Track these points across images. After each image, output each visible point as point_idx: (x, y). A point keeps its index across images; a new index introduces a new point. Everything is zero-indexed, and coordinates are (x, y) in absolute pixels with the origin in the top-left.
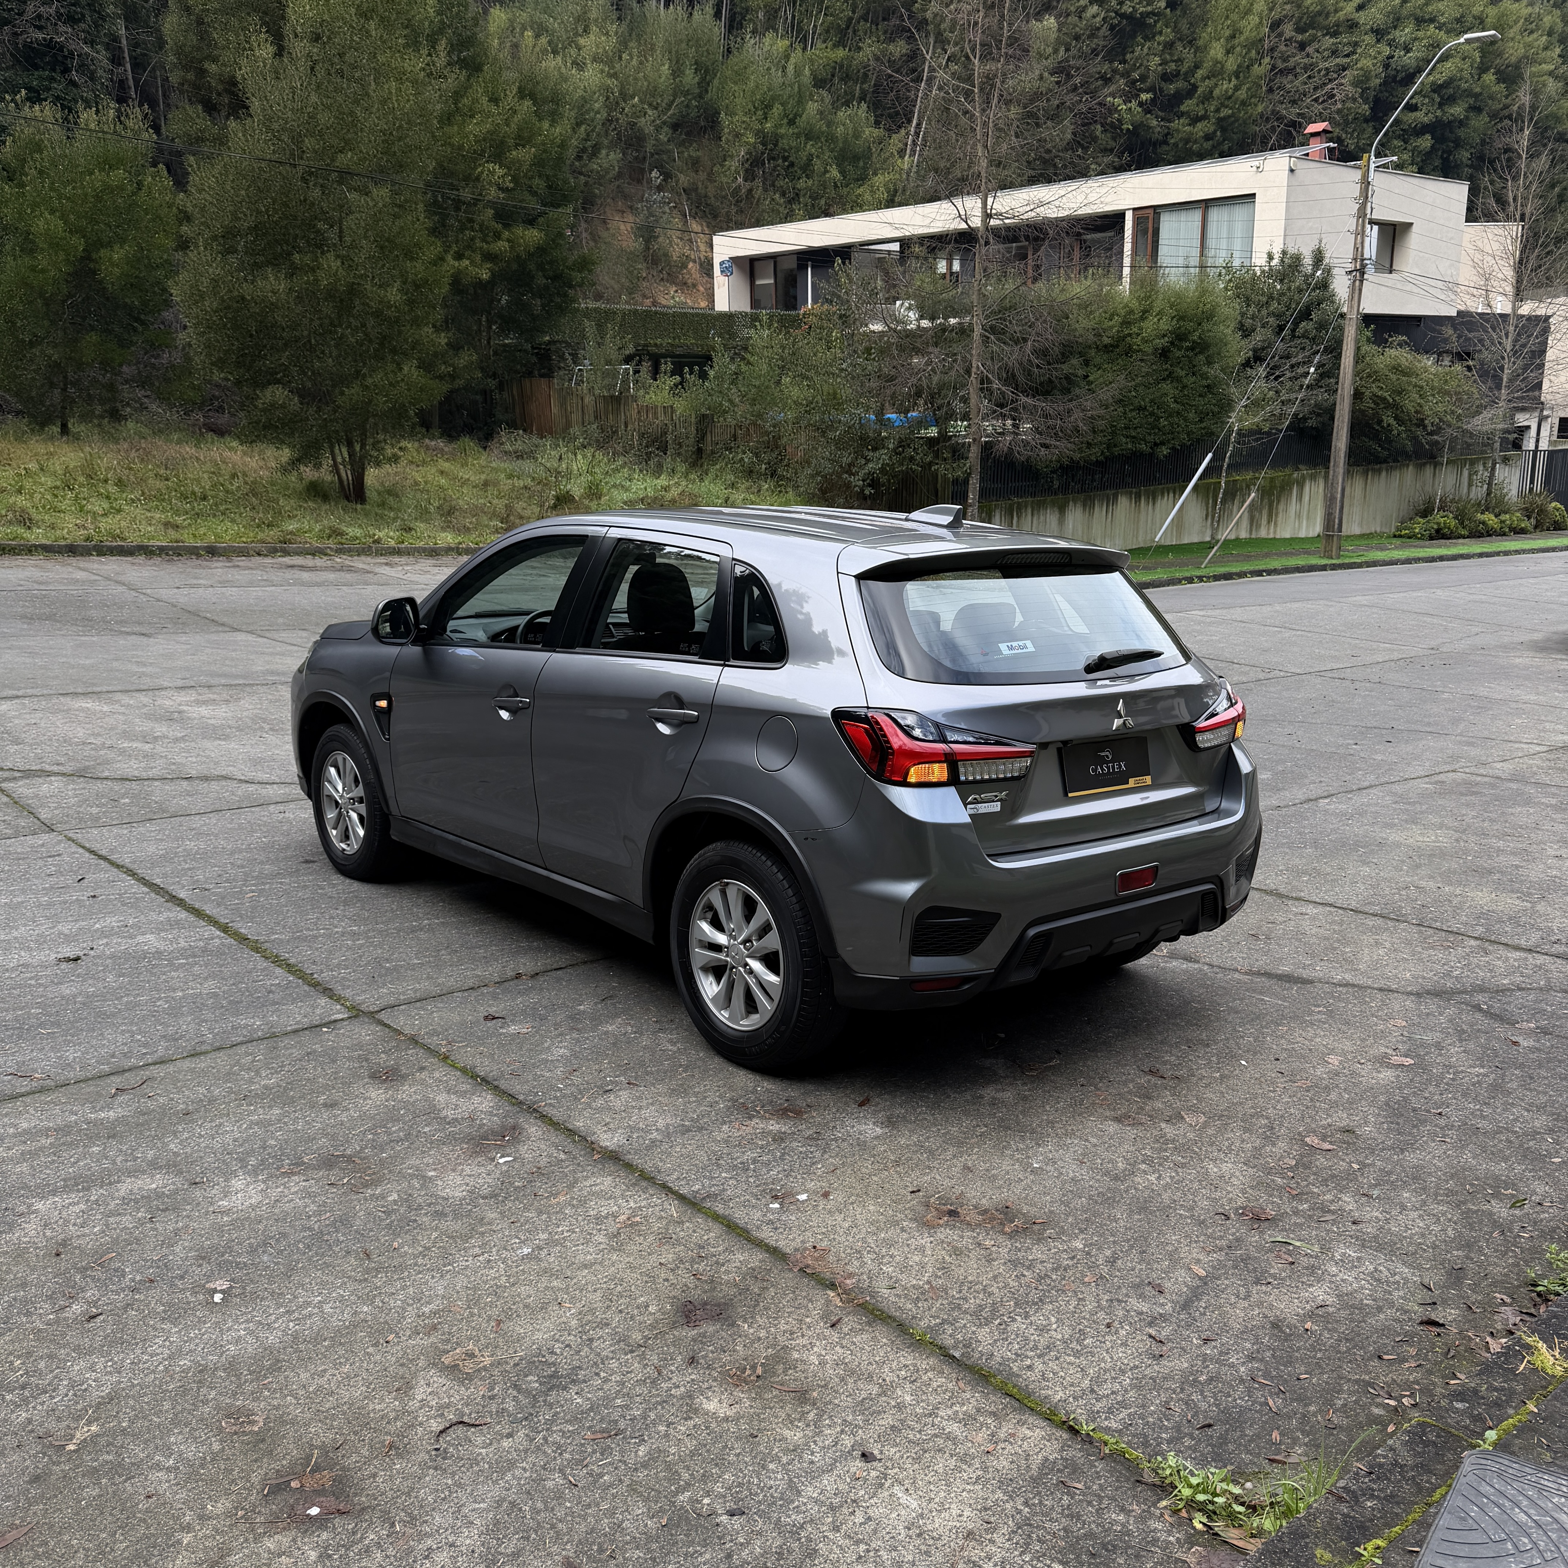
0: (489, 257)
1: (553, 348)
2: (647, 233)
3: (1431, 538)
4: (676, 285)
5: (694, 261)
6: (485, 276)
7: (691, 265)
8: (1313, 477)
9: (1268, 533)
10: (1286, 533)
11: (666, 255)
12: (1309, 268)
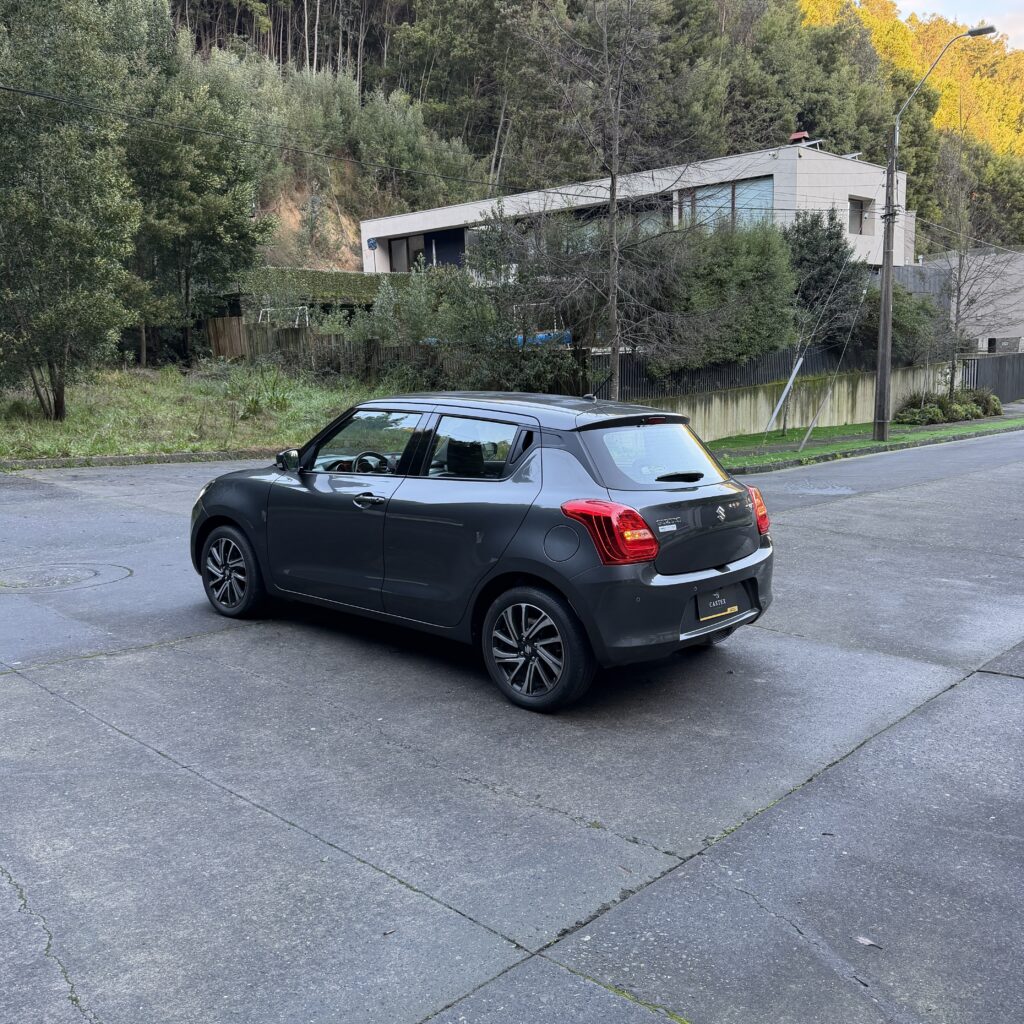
0: (184, 218)
1: (242, 299)
2: (310, 224)
3: (927, 424)
4: (334, 260)
5: (346, 246)
6: (182, 230)
7: (343, 247)
8: (840, 380)
10: (825, 423)
11: (325, 239)
12: (826, 224)
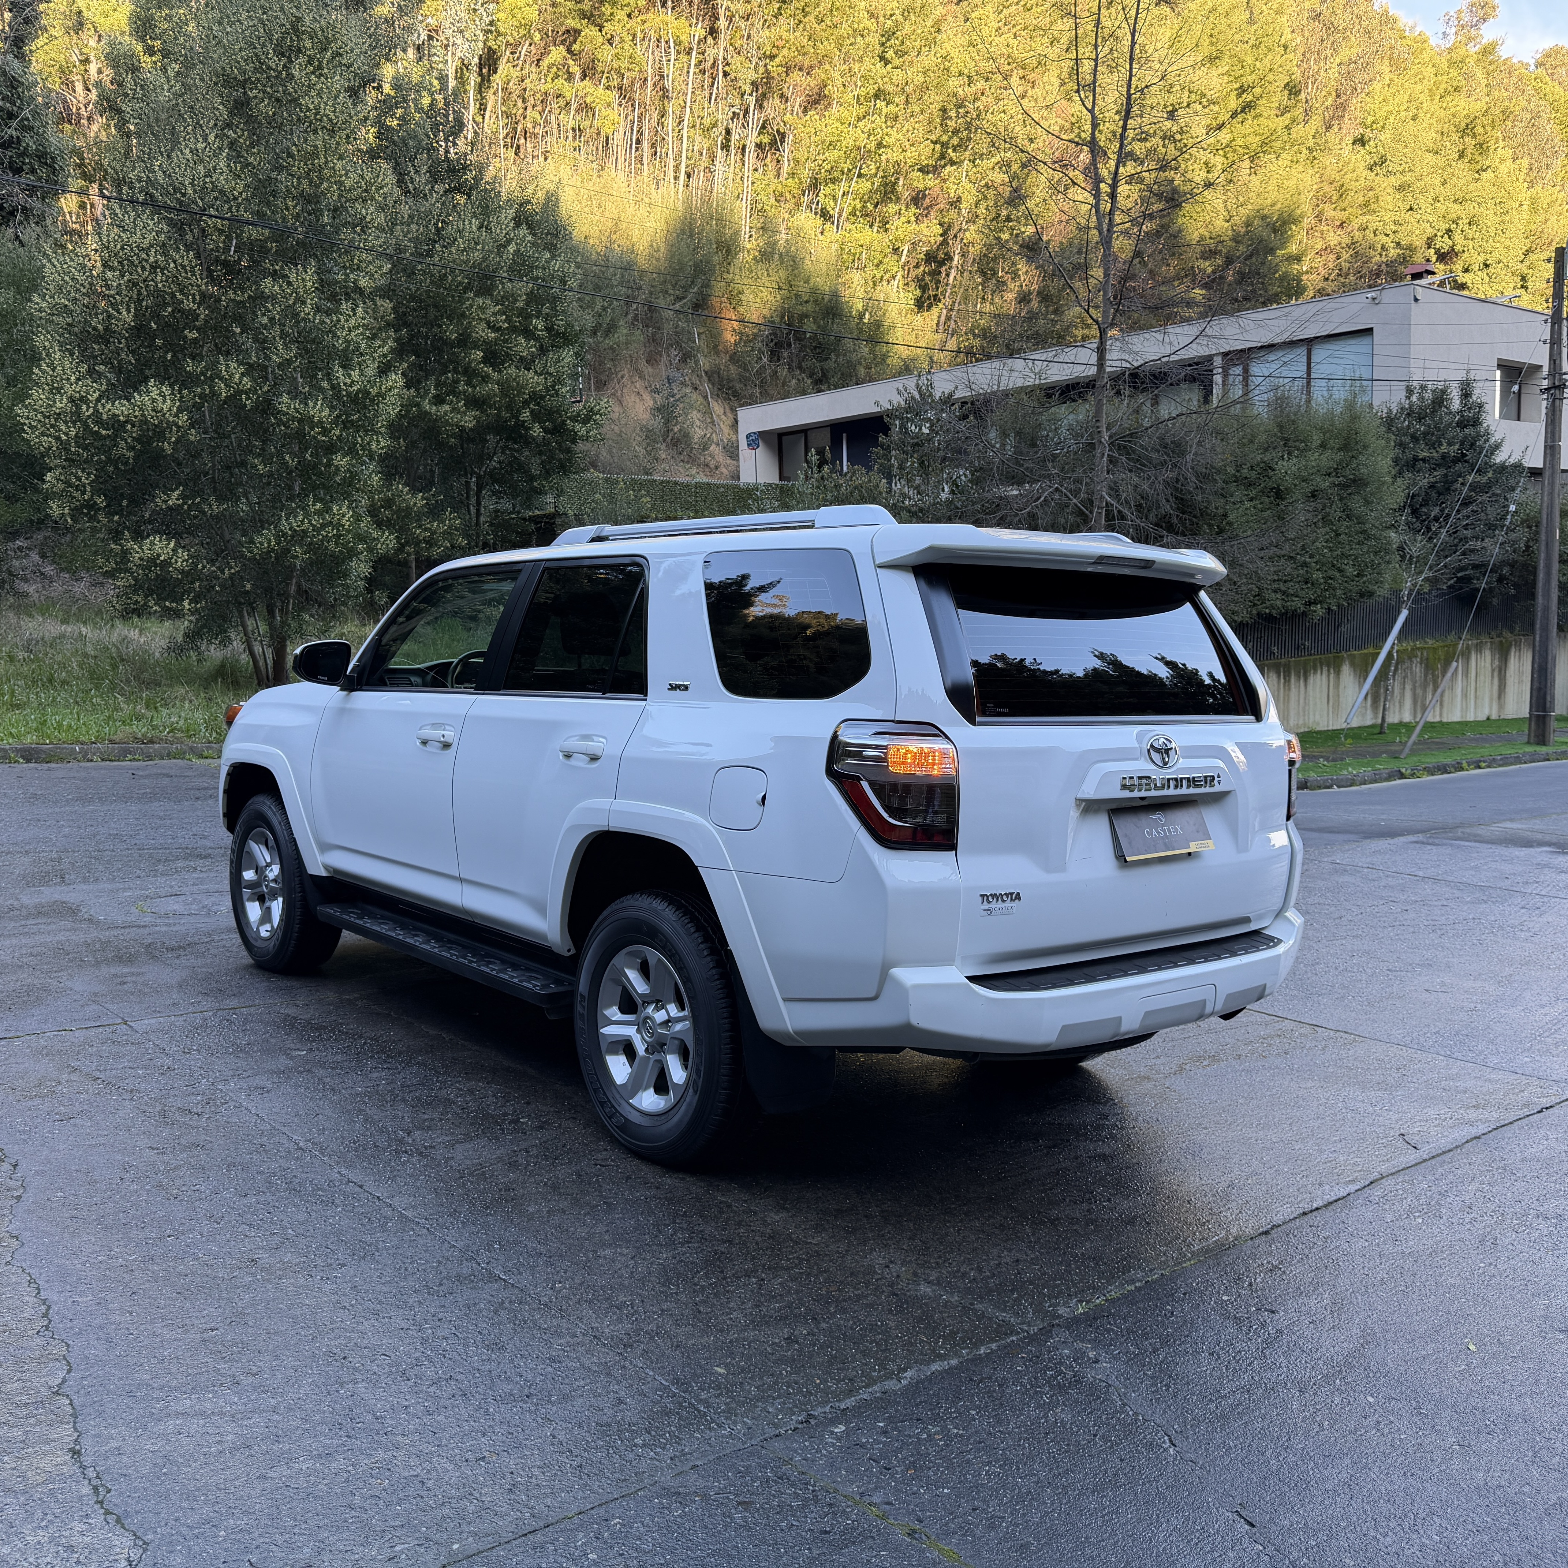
1: (559, 522)
2: (666, 412)
4: (698, 466)
5: (718, 444)
7: (713, 447)
8: (1479, 648)
9: (1434, 716)
10: (1454, 715)
11: (687, 435)
12: (1456, 404)
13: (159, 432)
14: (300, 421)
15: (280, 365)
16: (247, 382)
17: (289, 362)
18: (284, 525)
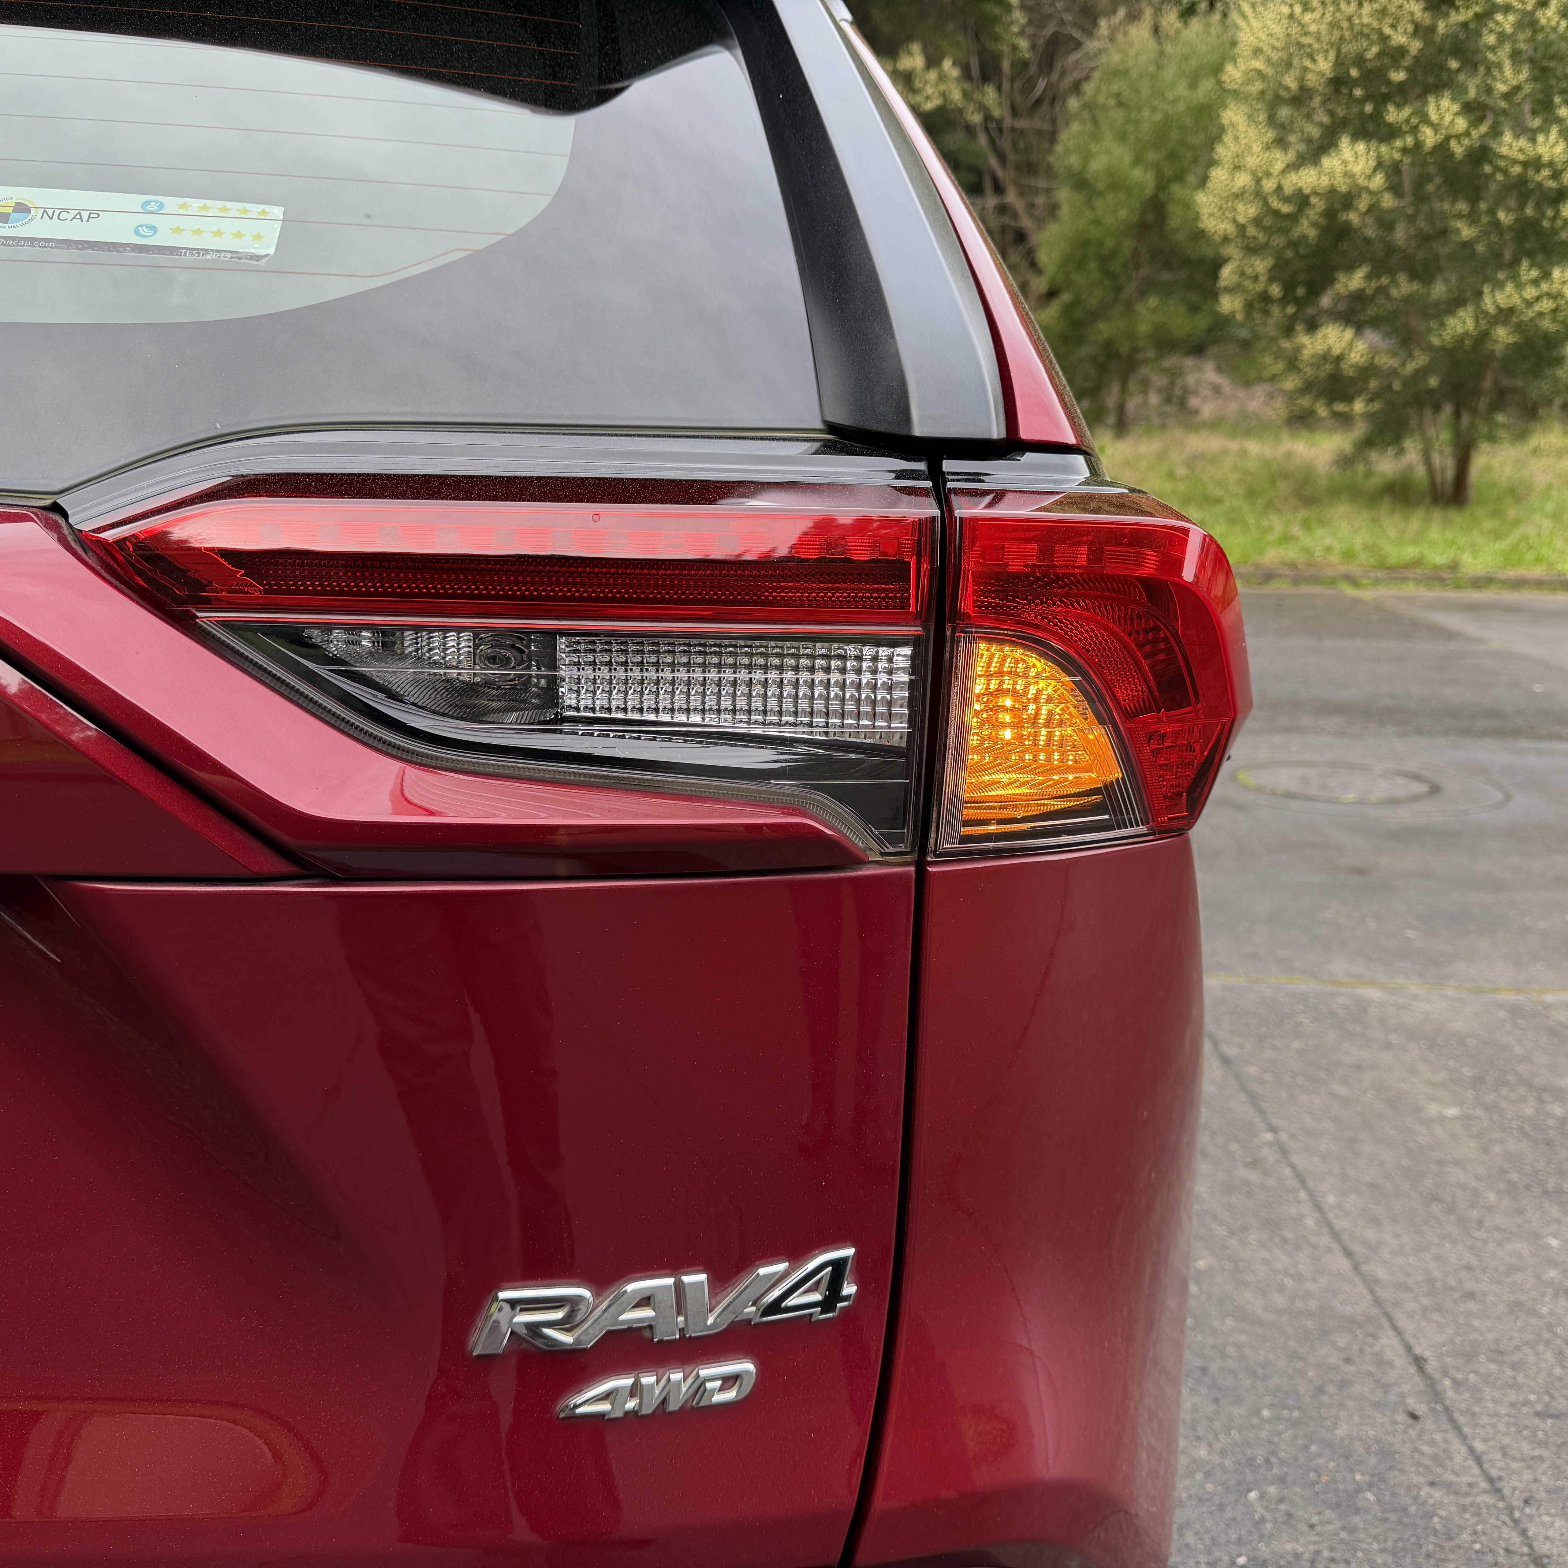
13: (1347, 201)
14: (1525, 164)
15: (1507, 96)
16: (1461, 124)
17: (1517, 89)
18: (1488, 303)
